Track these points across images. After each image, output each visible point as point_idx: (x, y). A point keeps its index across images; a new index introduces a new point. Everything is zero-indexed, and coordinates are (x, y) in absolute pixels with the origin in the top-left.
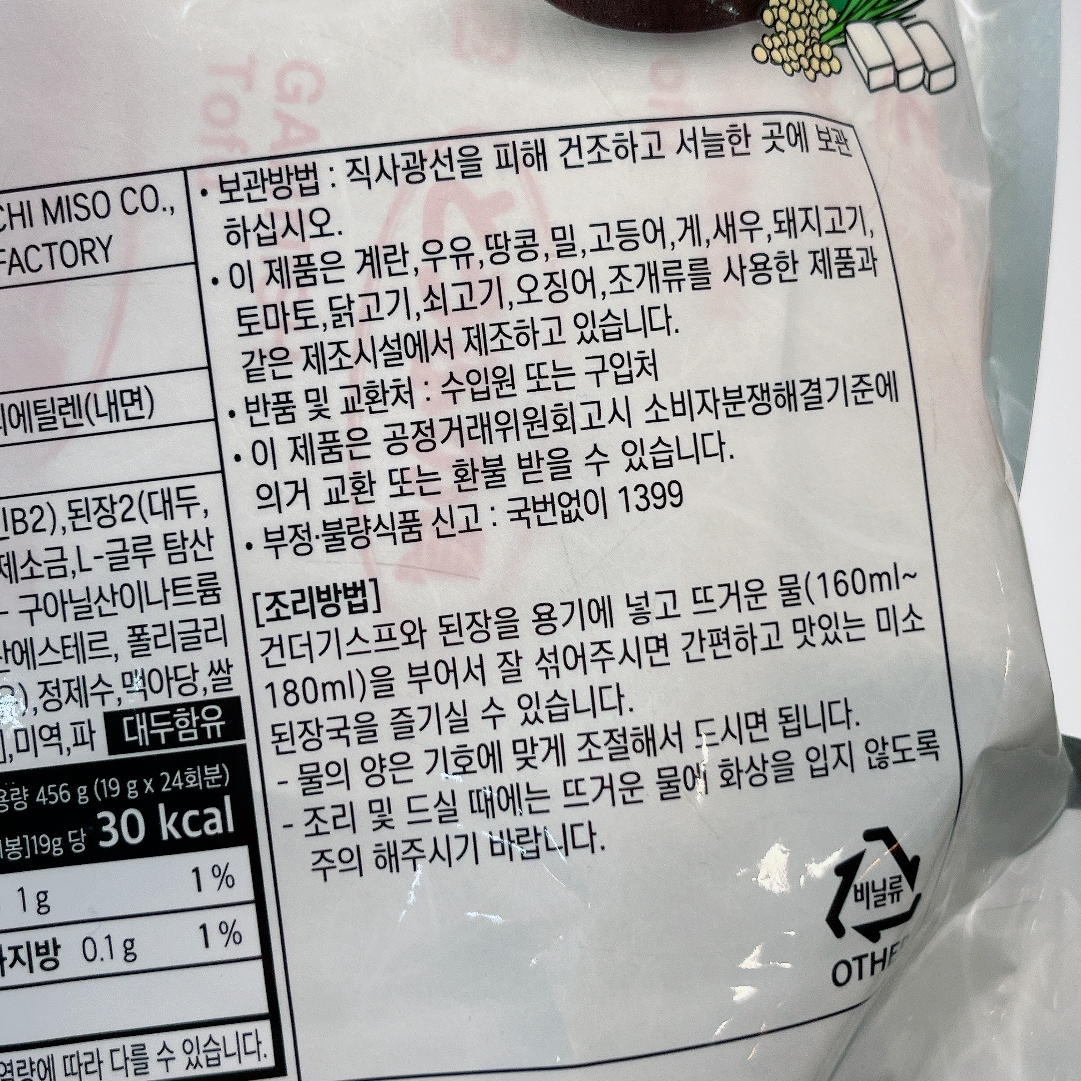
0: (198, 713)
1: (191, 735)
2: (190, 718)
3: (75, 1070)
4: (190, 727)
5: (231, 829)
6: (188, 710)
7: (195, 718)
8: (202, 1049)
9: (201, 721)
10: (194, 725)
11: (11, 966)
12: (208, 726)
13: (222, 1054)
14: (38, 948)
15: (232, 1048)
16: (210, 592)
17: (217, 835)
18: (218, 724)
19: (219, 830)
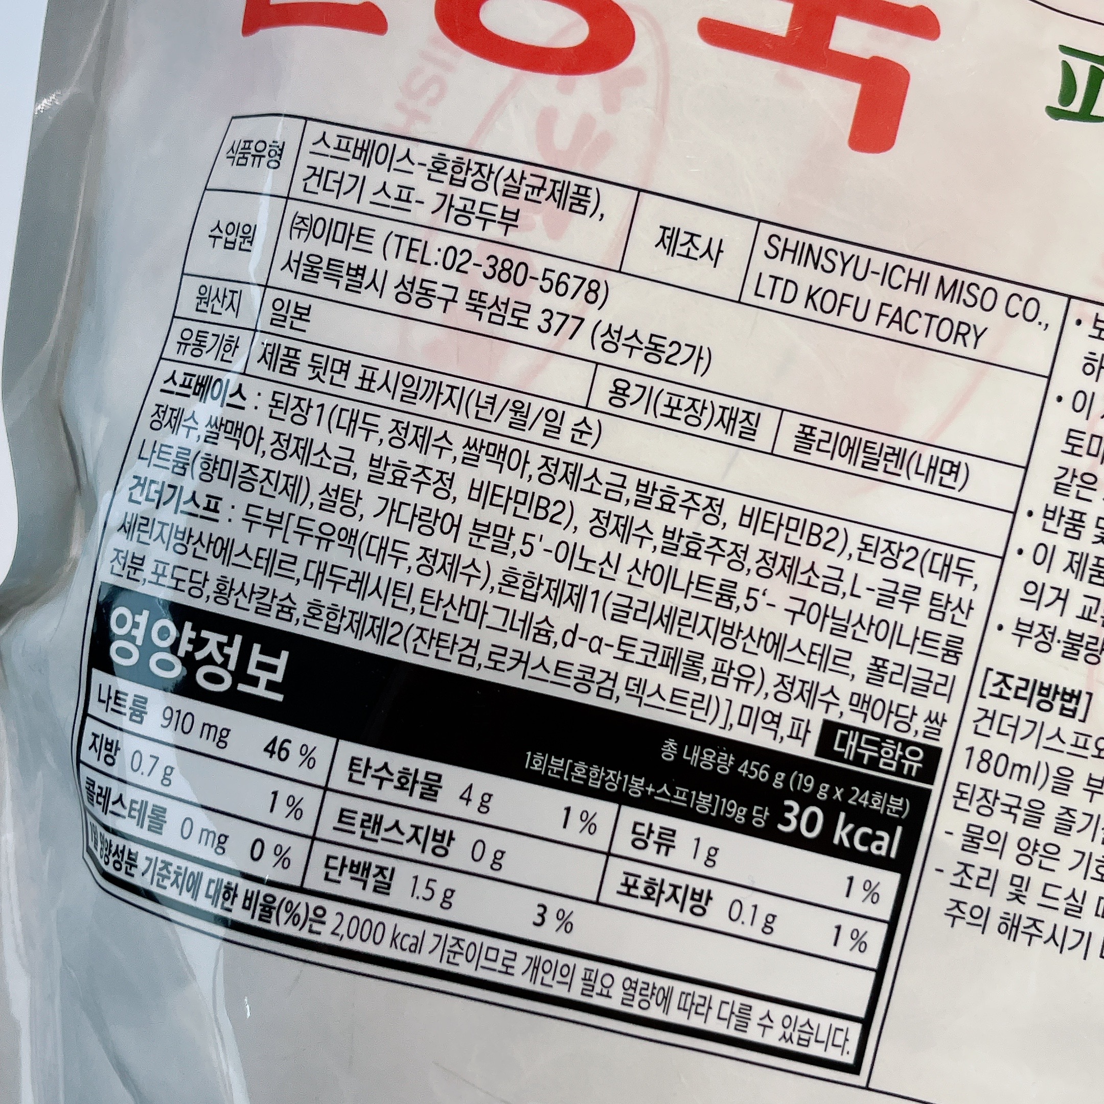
0: (903, 750)
1: (891, 765)
2: (895, 751)
3: (688, 1007)
4: (893, 759)
5: (893, 855)
6: (896, 745)
7: (899, 753)
8: (798, 1027)
9: (903, 757)
10: (896, 758)
11: (667, 900)
12: (907, 763)
13: (813, 1038)
14: (694, 892)
15: (822, 1036)
16: (952, 654)
17: (880, 856)
18: (916, 765)
19: (883, 852)
